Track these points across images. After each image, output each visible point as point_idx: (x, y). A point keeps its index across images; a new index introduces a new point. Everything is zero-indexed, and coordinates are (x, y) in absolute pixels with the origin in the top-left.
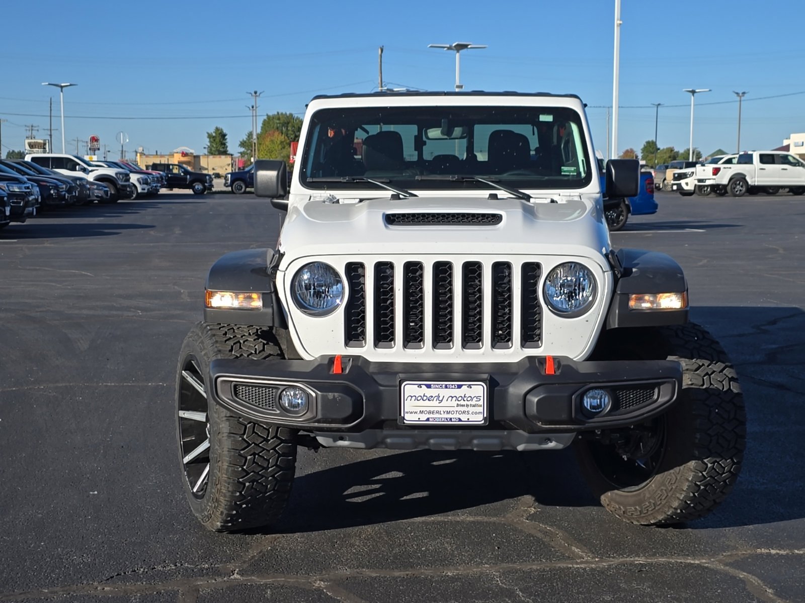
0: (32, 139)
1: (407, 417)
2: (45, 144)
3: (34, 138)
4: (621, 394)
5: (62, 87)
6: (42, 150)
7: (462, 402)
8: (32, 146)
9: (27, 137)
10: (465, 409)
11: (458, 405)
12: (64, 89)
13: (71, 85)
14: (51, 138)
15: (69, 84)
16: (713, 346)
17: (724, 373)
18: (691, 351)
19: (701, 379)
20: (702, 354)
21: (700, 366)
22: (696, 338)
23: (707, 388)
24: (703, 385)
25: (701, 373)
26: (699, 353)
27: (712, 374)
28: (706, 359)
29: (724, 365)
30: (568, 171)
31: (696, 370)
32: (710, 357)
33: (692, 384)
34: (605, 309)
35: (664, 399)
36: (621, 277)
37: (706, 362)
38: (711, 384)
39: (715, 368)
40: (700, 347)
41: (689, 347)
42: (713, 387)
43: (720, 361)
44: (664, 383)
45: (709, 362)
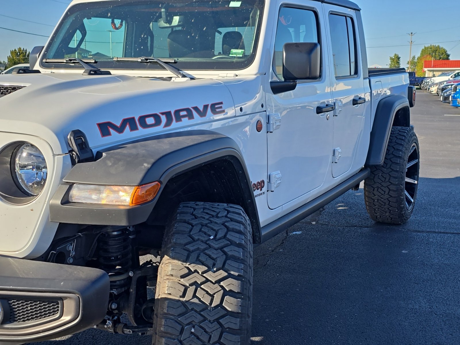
16: (225, 249)
17: (222, 283)
18: (190, 252)
19: (183, 288)
20: (203, 258)
21: (190, 272)
22: (212, 237)
23: (186, 301)
24: (184, 296)
25: (186, 282)
26: (198, 257)
27: (203, 283)
28: (203, 264)
29: (226, 274)
30: (235, 53)
31: (183, 277)
32: (210, 262)
33: (170, 294)
34: (50, 199)
35: (66, 318)
36: (79, 162)
37: (201, 268)
38: (194, 296)
39: (211, 276)
40: (206, 249)
41: (190, 247)
42: (195, 300)
43: (223, 268)
44: (66, 298)
45: (206, 268)
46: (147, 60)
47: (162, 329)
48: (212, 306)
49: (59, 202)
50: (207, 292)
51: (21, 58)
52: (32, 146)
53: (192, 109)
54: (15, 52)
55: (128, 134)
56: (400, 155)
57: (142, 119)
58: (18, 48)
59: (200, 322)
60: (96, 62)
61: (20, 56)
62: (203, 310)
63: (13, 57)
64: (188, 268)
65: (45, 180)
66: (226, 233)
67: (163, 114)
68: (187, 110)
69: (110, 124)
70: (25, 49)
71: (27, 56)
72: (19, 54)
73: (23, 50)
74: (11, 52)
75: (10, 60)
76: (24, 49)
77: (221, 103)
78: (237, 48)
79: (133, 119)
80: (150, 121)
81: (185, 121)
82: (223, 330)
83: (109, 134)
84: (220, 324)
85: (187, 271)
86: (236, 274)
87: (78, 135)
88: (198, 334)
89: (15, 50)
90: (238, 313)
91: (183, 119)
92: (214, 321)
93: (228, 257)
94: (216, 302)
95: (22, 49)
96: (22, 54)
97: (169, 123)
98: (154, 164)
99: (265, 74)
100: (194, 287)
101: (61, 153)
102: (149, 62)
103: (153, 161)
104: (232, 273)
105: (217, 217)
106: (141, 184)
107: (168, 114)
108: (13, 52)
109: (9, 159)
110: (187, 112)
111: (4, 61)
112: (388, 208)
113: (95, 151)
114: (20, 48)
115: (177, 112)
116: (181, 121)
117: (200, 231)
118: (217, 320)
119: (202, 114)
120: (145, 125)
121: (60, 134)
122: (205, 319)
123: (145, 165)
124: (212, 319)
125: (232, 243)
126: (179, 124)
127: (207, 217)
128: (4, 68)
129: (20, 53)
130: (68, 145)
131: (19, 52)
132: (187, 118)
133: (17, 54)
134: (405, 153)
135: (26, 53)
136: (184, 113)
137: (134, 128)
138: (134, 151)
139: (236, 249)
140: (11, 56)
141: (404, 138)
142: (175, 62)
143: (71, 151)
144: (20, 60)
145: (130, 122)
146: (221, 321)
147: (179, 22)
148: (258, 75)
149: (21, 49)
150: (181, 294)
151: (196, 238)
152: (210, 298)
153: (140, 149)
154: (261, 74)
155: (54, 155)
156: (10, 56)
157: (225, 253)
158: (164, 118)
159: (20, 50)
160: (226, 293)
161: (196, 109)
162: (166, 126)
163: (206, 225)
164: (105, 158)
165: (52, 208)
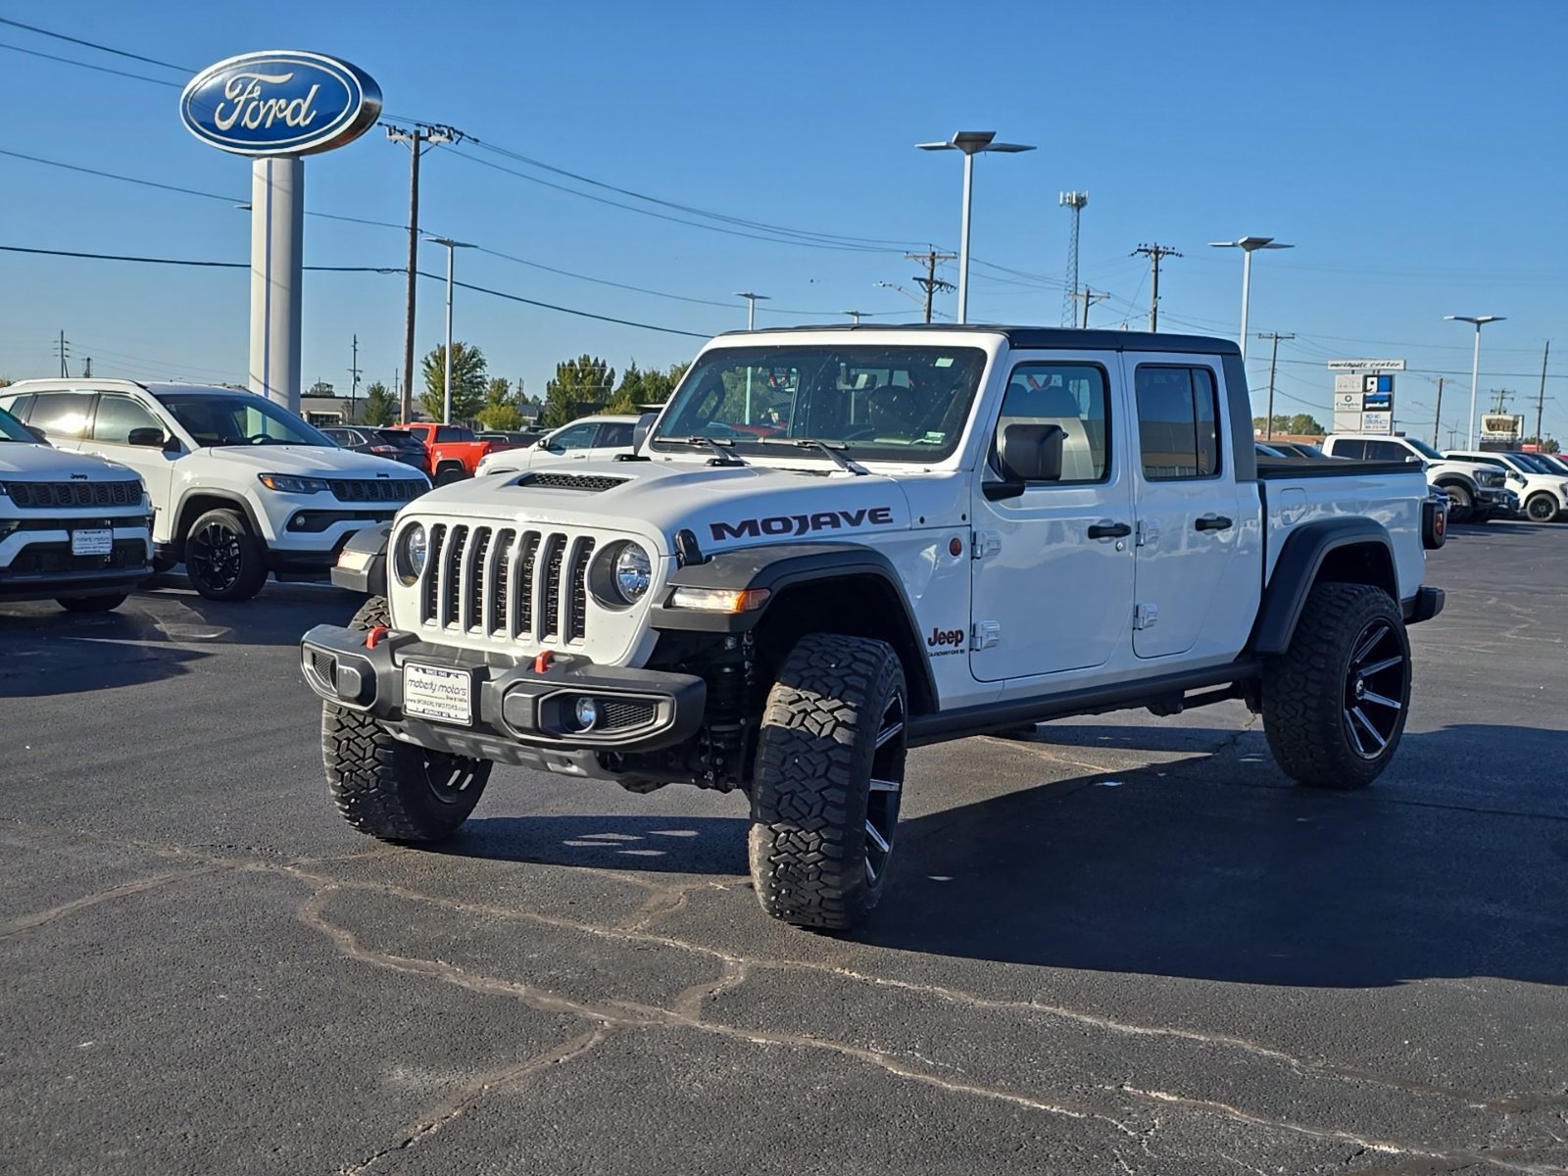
0: (1500, 413)
1: (410, 706)
2: (1515, 423)
3: (1505, 412)
4: (610, 707)
5: (1479, 323)
6: (1510, 433)
7: (451, 695)
8: (1493, 426)
9: (1491, 411)
10: (452, 702)
11: (447, 697)
12: (1482, 326)
13: (1493, 319)
14: (1540, 412)
15: (1490, 318)
16: (846, 679)
17: (835, 714)
18: (803, 679)
19: (789, 716)
20: (817, 685)
21: (800, 699)
22: (833, 666)
23: (792, 729)
24: (789, 724)
25: (793, 709)
26: (813, 683)
27: (812, 711)
28: (816, 691)
29: (841, 704)
30: (932, 438)
31: (791, 703)
32: (825, 691)
33: (775, 721)
34: (652, 603)
35: (661, 722)
36: (686, 565)
37: (813, 696)
38: (802, 724)
39: (824, 705)
40: (823, 676)
41: (805, 674)
42: (802, 729)
43: (839, 698)
44: (661, 701)
45: (819, 696)
46: (806, 443)
47: (763, 758)
48: (822, 735)
49: (661, 606)
50: (817, 722)
51: (588, 387)
52: (637, 545)
53: (839, 515)
54: (571, 371)
55: (746, 538)
56: (1330, 638)
57: (766, 524)
58: (580, 358)
59: (805, 753)
60: (733, 444)
61: (585, 382)
62: (810, 739)
63: (565, 387)
64: (799, 695)
65: (647, 586)
66: (852, 663)
67: (795, 518)
68: (832, 515)
69: (725, 526)
70: (600, 362)
71: (605, 384)
72: (580, 375)
73: (594, 365)
74: (559, 369)
75: (553, 395)
76: (596, 360)
77: (888, 509)
78: (936, 431)
79: (755, 521)
80: (777, 526)
81: (827, 530)
82: (831, 763)
83: (724, 537)
84: (828, 756)
85: (797, 697)
86: (854, 705)
87: (687, 535)
88: (802, 765)
89: (572, 364)
90: (849, 746)
91: (823, 527)
92: (822, 752)
93: (847, 687)
94: (826, 732)
95: (592, 361)
96: (592, 376)
97: (802, 530)
98: (764, 569)
99: (973, 470)
100: (803, 714)
101: (667, 554)
102: (810, 447)
103: (763, 566)
104: (849, 703)
105: (847, 646)
106: (747, 590)
107: (802, 520)
108: (564, 370)
109: (609, 561)
110: (831, 517)
111: (535, 397)
112: (1307, 747)
113: (704, 555)
114: (586, 358)
115: (816, 518)
116: (820, 528)
117: (821, 658)
118: (825, 752)
119: (855, 521)
120: (768, 530)
121: (668, 533)
122: (811, 749)
123: (755, 569)
124: (819, 750)
125: (856, 673)
126: (818, 533)
127: (834, 645)
128: (536, 418)
129: (586, 373)
130: (676, 545)
131: (583, 371)
132: (830, 526)
133: (577, 376)
134: (1343, 634)
135: (602, 372)
136: (828, 519)
137: (754, 532)
138: (746, 556)
139: (859, 679)
140: (558, 383)
141: (1344, 604)
142: (847, 449)
143: (677, 554)
144: (583, 394)
145: (751, 526)
146: (829, 753)
147: (866, 384)
148: (960, 472)
149: (589, 361)
150: (787, 721)
151: (814, 664)
152: (819, 727)
153: (755, 555)
154: (964, 470)
155: (660, 556)
156: (554, 381)
157: (845, 683)
158: (796, 524)
159: (586, 366)
160: (838, 724)
161: (846, 515)
162: (797, 533)
163: (830, 653)
164: (715, 561)
165: (653, 612)
